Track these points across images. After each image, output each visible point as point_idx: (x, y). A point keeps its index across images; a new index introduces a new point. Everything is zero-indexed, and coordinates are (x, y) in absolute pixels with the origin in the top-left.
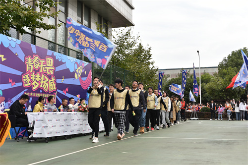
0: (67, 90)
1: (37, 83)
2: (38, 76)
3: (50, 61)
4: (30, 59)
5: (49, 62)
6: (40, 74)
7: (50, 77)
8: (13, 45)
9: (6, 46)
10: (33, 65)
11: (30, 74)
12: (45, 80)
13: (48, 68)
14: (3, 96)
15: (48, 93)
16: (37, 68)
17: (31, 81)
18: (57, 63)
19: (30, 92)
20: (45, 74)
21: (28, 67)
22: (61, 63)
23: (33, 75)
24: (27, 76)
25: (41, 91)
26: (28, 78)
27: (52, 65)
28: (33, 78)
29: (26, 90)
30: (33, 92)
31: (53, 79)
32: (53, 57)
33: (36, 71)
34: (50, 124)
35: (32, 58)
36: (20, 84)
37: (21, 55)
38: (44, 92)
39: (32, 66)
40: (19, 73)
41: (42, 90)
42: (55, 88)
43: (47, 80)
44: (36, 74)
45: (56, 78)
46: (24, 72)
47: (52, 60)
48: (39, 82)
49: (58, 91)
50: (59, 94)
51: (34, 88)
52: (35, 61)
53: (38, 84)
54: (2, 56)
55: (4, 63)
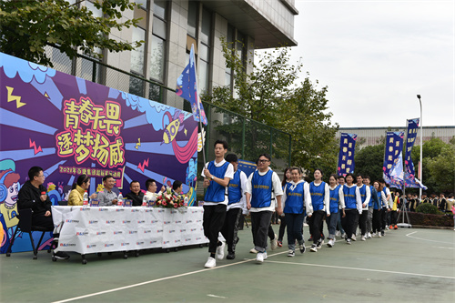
0: (146, 163)
1: (85, 150)
2: (88, 136)
3: (114, 110)
4: (72, 105)
5: (112, 111)
6: (94, 133)
7: (112, 139)
8: (41, 78)
9: (26, 79)
10: (79, 115)
11: (72, 133)
12: (102, 143)
13: (109, 122)
14: (16, 172)
15: (107, 168)
16: (86, 121)
17: (75, 146)
18: (127, 113)
19: (71, 166)
20: (104, 133)
21: (68, 119)
22: (137, 113)
23: (79, 135)
24: (66, 136)
25: (93, 165)
26: (68, 140)
27: (117, 117)
28: (78, 140)
29: (62, 162)
30: (77, 166)
31: (119, 144)
32: (120, 101)
33: (85, 128)
34: (92, 229)
35: (78, 102)
36: (51, 151)
37: (56, 98)
38: (99, 167)
39: (77, 118)
40: (50, 130)
41: (96, 161)
42: (121, 160)
43: (107, 144)
44: (84, 132)
45: (125, 141)
46: (61, 129)
47: (118, 107)
48: (90, 147)
49: (128, 164)
50: (128, 171)
51: (79, 159)
52: (83, 108)
53: (87, 152)
54: (18, 99)
55: (21, 112)
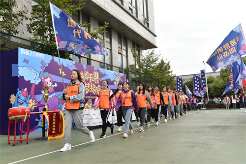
2: (88, 84)
3: (96, 75)
4: (82, 73)
6: (90, 83)
7: (97, 85)
8: (70, 65)
9: (65, 66)
10: (85, 77)
12: (93, 87)
13: (95, 79)
15: (96, 95)
16: (87, 79)
18: (101, 75)
20: (94, 83)
22: (104, 75)
25: (91, 95)
27: (98, 77)
31: (99, 86)
32: (98, 71)
33: (87, 81)
34: (94, 117)
35: (84, 72)
38: (93, 95)
41: (92, 93)
43: (95, 87)
44: (87, 83)
47: (98, 73)
48: (89, 88)
52: (86, 75)
53: (89, 90)
54: (63, 73)
55: (65, 77)
